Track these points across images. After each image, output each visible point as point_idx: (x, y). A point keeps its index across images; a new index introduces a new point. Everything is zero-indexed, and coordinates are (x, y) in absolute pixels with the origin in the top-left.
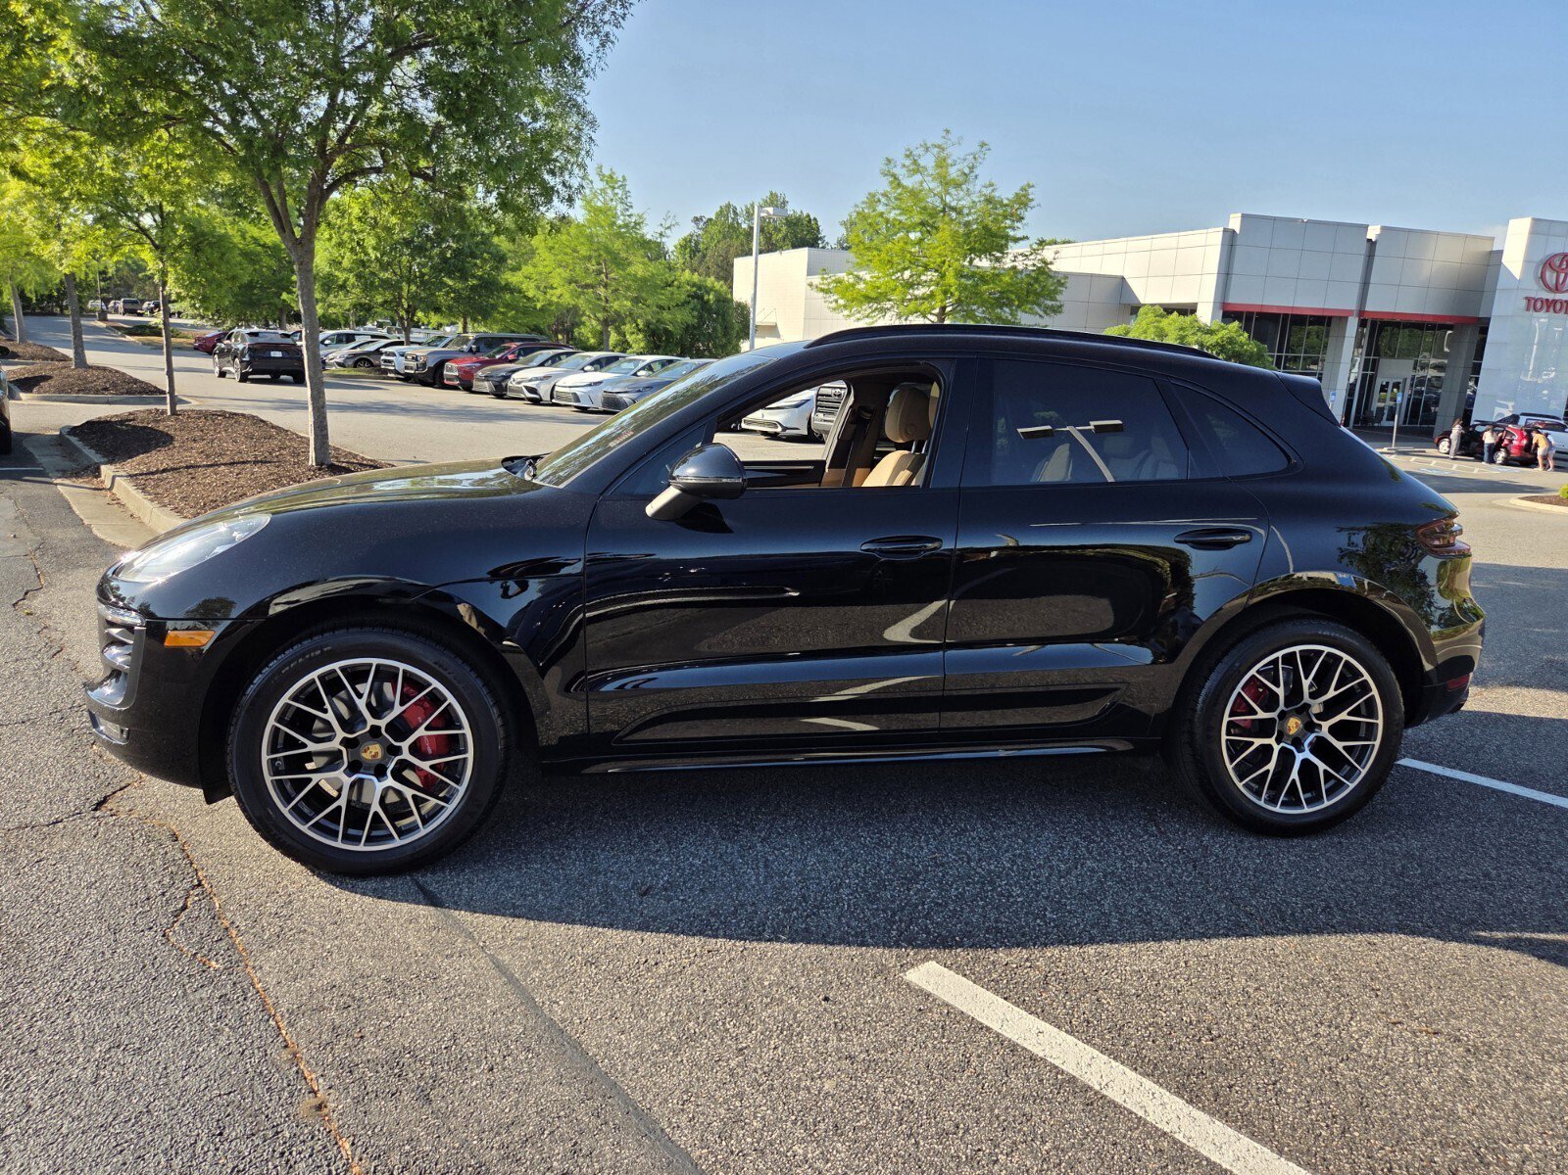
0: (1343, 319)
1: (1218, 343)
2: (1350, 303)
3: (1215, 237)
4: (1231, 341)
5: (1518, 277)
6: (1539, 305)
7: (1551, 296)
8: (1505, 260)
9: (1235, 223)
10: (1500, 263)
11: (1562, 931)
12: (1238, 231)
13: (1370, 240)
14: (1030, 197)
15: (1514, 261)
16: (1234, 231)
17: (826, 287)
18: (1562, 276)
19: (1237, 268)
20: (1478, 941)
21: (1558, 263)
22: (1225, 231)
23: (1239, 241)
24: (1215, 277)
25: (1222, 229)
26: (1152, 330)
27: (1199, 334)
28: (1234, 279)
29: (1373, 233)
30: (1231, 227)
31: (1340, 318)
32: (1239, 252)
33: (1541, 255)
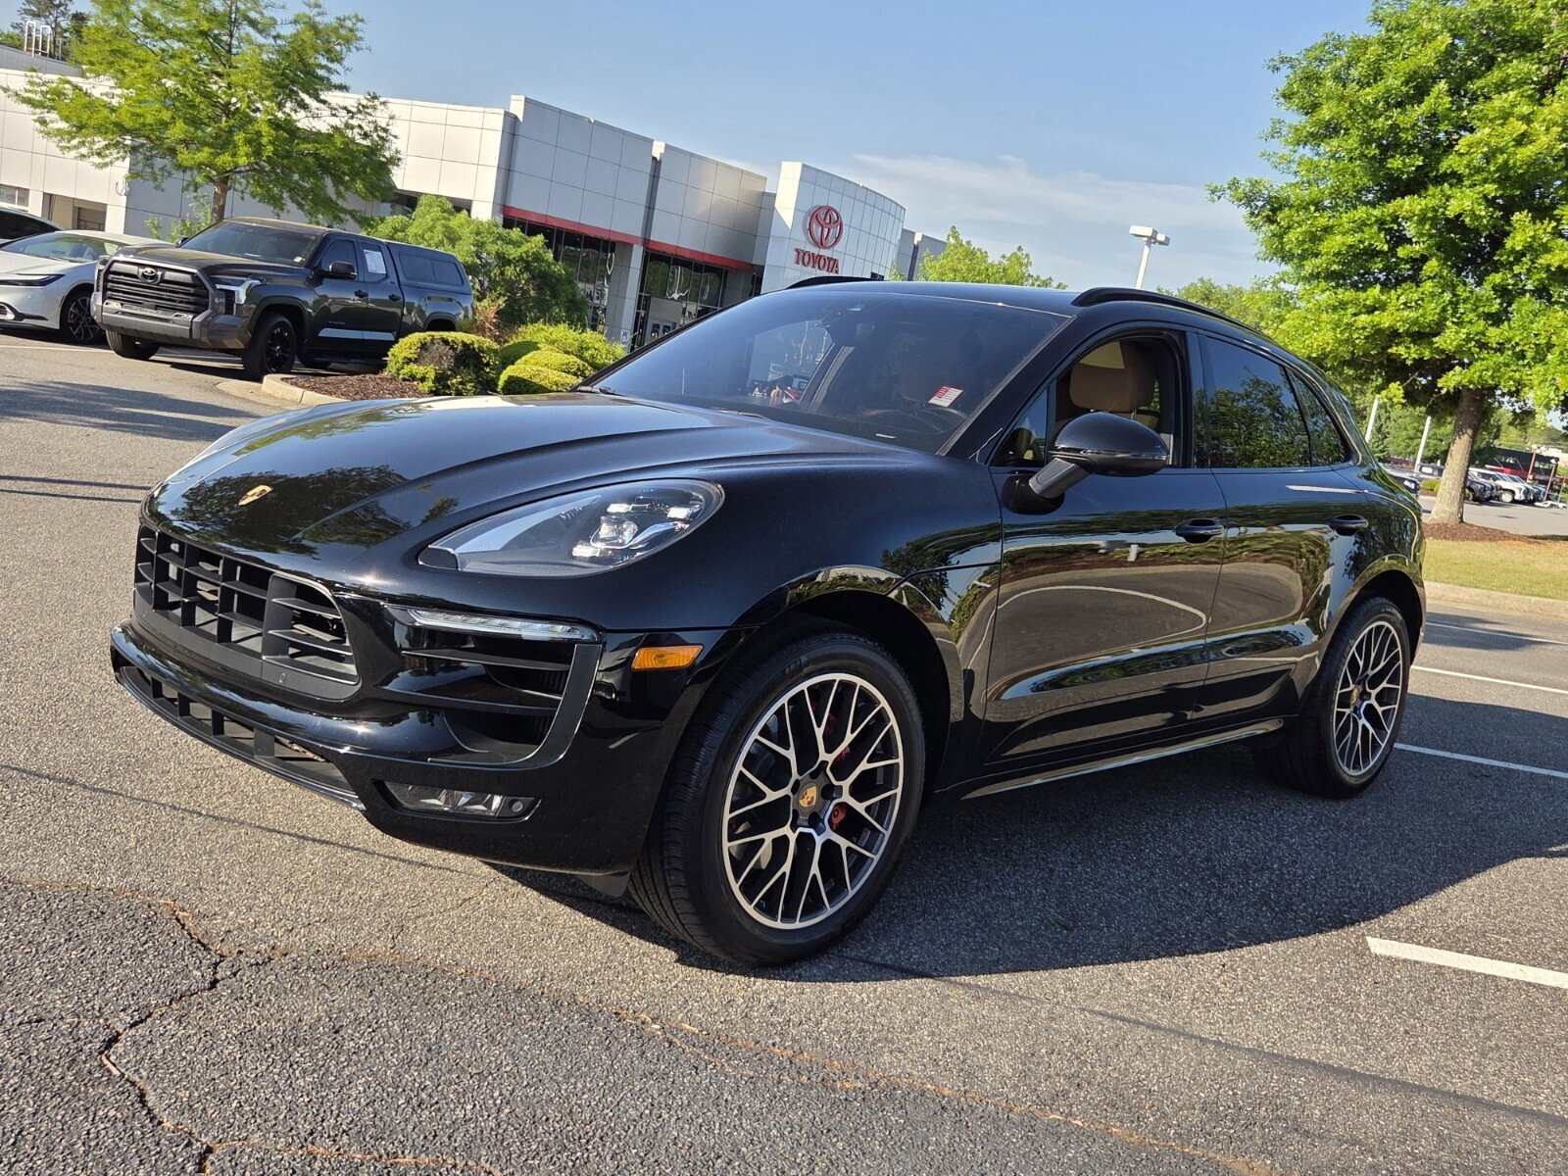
0: (627, 246)
1: (521, 258)
2: (635, 230)
3: (496, 121)
4: (537, 258)
5: (790, 226)
6: (806, 259)
7: (815, 250)
8: (778, 204)
9: (517, 108)
10: (774, 208)
11: (1564, 842)
12: (521, 118)
13: (654, 158)
14: (359, 34)
15: (786, 207)
16: (516, 118)
17: (38, 97)
18: (826, 230)
19: (519, 164)
20: (1553, 855)
21: (823, 217)
22: (507, 114)
23: (521, 131)
24: (494, 171)
25: (502, 111)
26: (439, 228)
27: (499, 242)
28: (516, 178)
29: (658, 150)
30: (512, 111)
31: (625, 244)
32: (522, 144)
33: (808, 207)
